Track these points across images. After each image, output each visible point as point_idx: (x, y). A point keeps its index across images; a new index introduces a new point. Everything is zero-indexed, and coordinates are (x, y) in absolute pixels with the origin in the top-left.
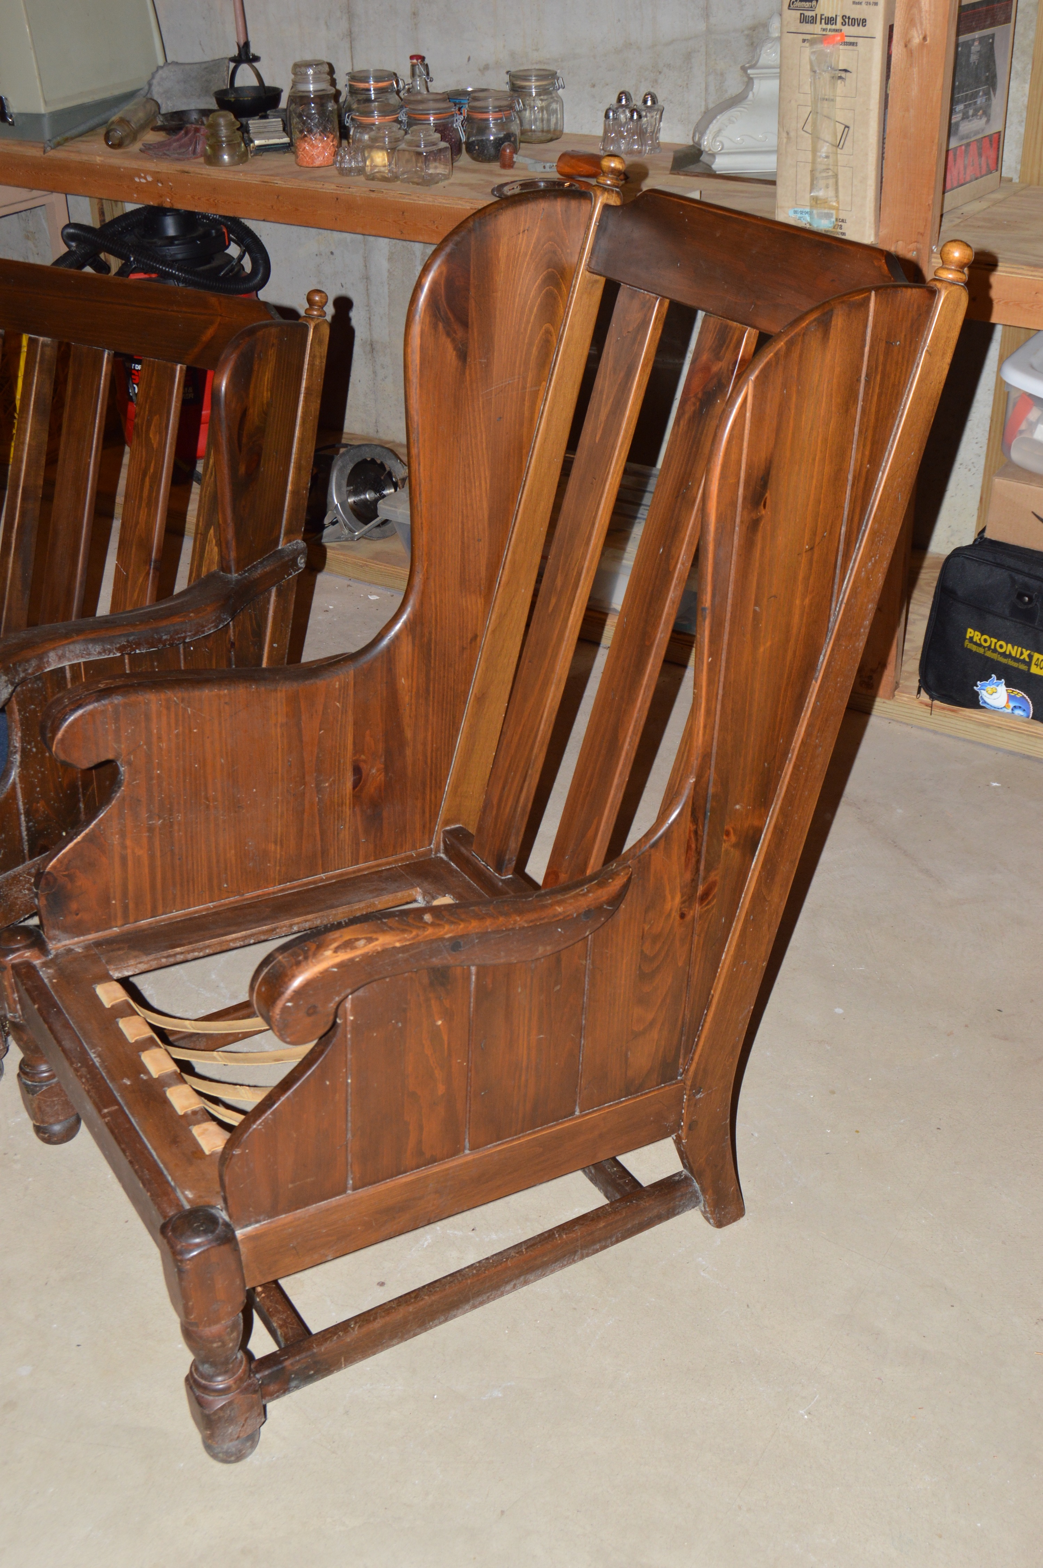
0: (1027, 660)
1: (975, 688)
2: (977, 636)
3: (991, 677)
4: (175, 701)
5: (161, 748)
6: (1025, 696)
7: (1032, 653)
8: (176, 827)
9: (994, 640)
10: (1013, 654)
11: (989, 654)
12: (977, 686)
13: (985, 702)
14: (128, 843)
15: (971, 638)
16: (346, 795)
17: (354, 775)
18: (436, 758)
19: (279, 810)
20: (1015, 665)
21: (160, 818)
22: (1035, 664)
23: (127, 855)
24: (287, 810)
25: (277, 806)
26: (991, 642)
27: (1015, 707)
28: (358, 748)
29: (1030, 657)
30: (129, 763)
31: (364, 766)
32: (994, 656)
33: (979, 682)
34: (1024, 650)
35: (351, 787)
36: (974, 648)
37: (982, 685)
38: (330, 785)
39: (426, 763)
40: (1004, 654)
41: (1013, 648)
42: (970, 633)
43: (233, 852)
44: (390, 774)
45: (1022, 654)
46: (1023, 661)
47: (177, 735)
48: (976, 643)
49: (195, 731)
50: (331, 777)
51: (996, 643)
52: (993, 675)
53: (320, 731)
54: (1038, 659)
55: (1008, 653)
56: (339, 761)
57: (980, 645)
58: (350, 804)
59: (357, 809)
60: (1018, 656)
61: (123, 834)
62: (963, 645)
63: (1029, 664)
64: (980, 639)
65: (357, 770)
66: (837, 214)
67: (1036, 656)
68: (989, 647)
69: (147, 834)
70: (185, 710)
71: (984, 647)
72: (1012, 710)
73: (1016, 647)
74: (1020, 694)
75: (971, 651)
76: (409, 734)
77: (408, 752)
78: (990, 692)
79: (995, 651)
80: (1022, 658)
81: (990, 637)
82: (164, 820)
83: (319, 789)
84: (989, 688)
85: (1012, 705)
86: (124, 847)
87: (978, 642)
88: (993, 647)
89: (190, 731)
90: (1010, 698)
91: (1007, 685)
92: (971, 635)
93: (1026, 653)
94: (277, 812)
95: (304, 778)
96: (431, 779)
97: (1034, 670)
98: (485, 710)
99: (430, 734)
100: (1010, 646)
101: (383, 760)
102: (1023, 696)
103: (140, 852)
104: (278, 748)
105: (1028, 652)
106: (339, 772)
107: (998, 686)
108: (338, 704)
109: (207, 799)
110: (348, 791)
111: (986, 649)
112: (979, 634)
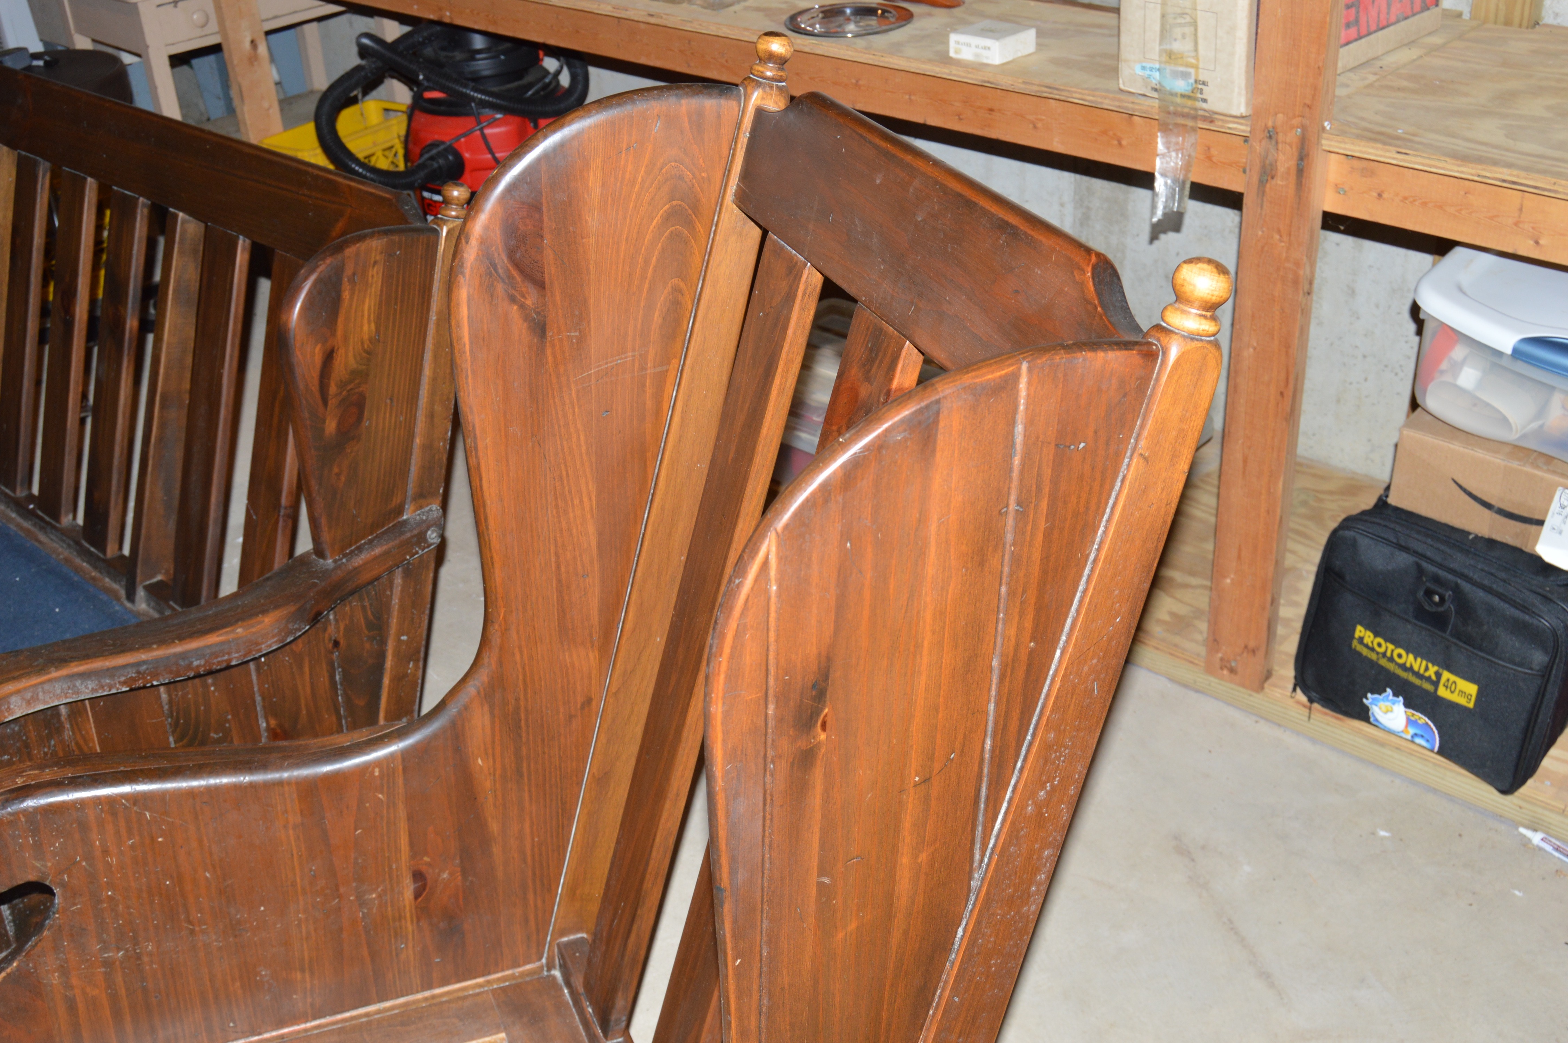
0: (1434, 678)
1: (1365, 700)
2: (1369, 637)
3: (1385, 691)
4: (123, 804)
5: (110, 865)
6: (1430, 723)
7: (1441, 671)
8: (146, 959)
9: (1391, 647)
10: (1416, 668)
11: (1383, 662)
12: (1367, 699)
13: (1377, 720)
14: (74, 981)
15: (1361, 640)
16: (405, 906)
17: (415, 881)
18: (541, 855)
19: (304, 930)
20: (1417, 682)
21: (119, 949)
22: (1444, 685)
23: (74, 996)
24: (315, 930)
25: (299, 926)
26: (1387, 648)
27: (1416, 735)
28: (416, 850)
29: (1438, 675)
30: (63, 885)
31: (429, 873)
32: (1391, 667)
33: (1369, 695)
34: (1430, 665)
35: (412, 897)
36: (1365, 652)
37: (1373, 699)
38: (380, 896)
39: (524, 861)
40: (1403, 667)
41: (1416, 659)
42: (1360, 631)
43: (238, 984)
44: (470, 878)
45: (1427, 669)
46: (1429, 679)
47: (132, 847)
48: (1367, 646)
49: (160, 839)
50: (378, 887)
51: (1392, 651)
52: (1388, 690)
53: (356, 830)
54: (1448, 680)
55: (1408, 665)
56: (390, 868)
57: (1372, 649)
58: (412, 917)
59: (424, 924)
60: (1422, 671)
61: (64, 971)
62: (1350, 645)
63: (1436, 684)
64: (1372, 642)
65: (418, 876)
66: (1197, 73)
67: (1446, 675)
68: (1384, 654)
69: (103, 970)
70: (141, 815)
71: (1378, 653)
72: (1412, 737)
73: (1419, 660)
74: (1423, 719)
75: (1359, 654)
76: (494, 827)
77: (496, 850)
78: (1384, 709)
79: (1391, 659)
80: (1427, 674)
81: (1386, 641)
82: (127, 950)
83: (361, 902)
84: (1382, 704)
85: (1412, 731)
86: (68, 986)
87: (1370, 645)
88: (1389, 654)
89: (153, 839)
90: (1410, 722)
91: (1407, 705)
92: (1362, 635)
93: (1432, 670)
94: (301, 932)
95: (337, 890)
96: (534, 881)
97: (1442, 692)
98: (610, 793)
99: (527, 825)
100: (1411, 657)
101: (458, 861)
102: (1427, 724)
103: (96, 992)
104: (292, 855)
105: (1436, 668)
106: (391, 879)
107: (1394, 704)
108: (380, 796)
109: (190, 922)
110: (407, 903)
111: (1380, 656)
112: (1372, 635)
